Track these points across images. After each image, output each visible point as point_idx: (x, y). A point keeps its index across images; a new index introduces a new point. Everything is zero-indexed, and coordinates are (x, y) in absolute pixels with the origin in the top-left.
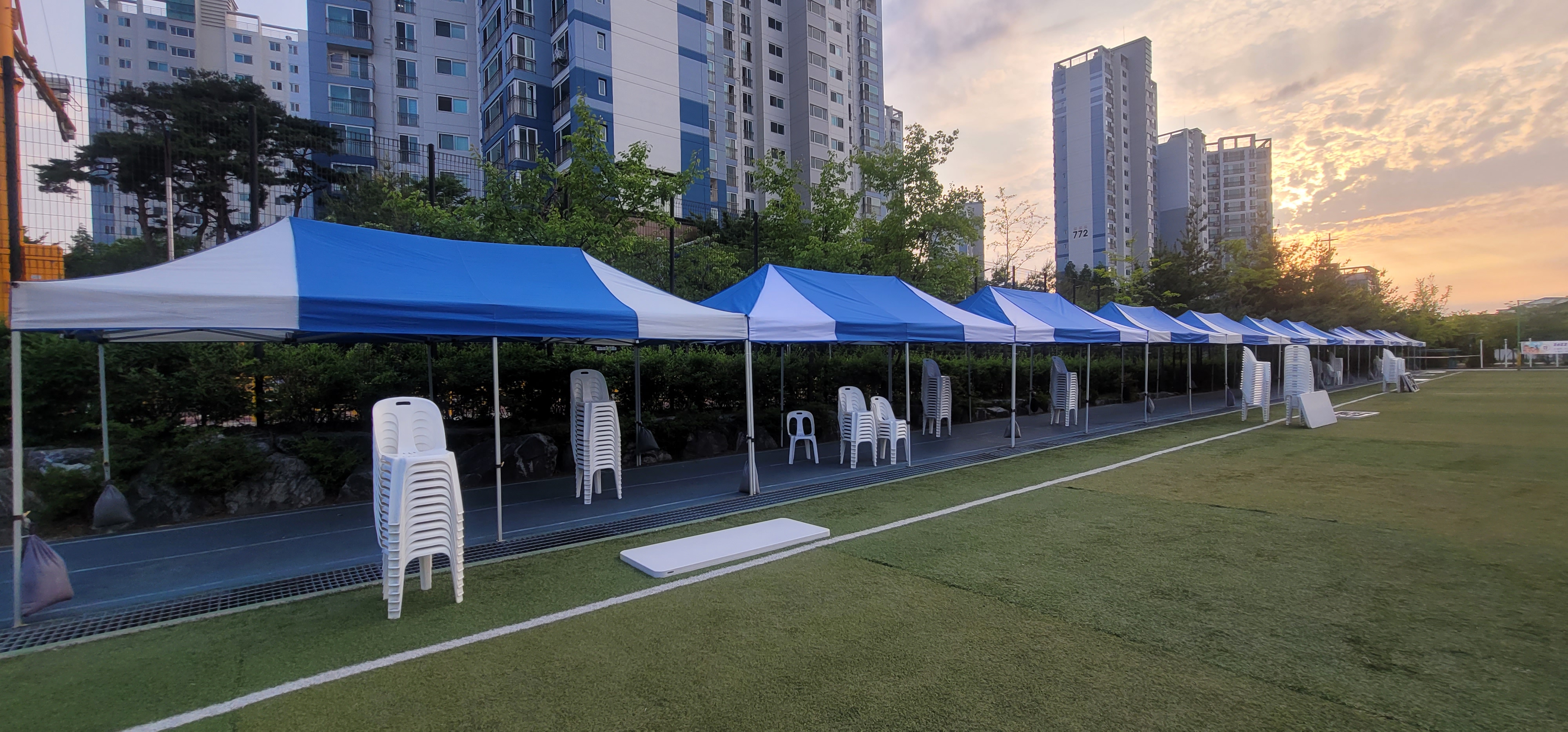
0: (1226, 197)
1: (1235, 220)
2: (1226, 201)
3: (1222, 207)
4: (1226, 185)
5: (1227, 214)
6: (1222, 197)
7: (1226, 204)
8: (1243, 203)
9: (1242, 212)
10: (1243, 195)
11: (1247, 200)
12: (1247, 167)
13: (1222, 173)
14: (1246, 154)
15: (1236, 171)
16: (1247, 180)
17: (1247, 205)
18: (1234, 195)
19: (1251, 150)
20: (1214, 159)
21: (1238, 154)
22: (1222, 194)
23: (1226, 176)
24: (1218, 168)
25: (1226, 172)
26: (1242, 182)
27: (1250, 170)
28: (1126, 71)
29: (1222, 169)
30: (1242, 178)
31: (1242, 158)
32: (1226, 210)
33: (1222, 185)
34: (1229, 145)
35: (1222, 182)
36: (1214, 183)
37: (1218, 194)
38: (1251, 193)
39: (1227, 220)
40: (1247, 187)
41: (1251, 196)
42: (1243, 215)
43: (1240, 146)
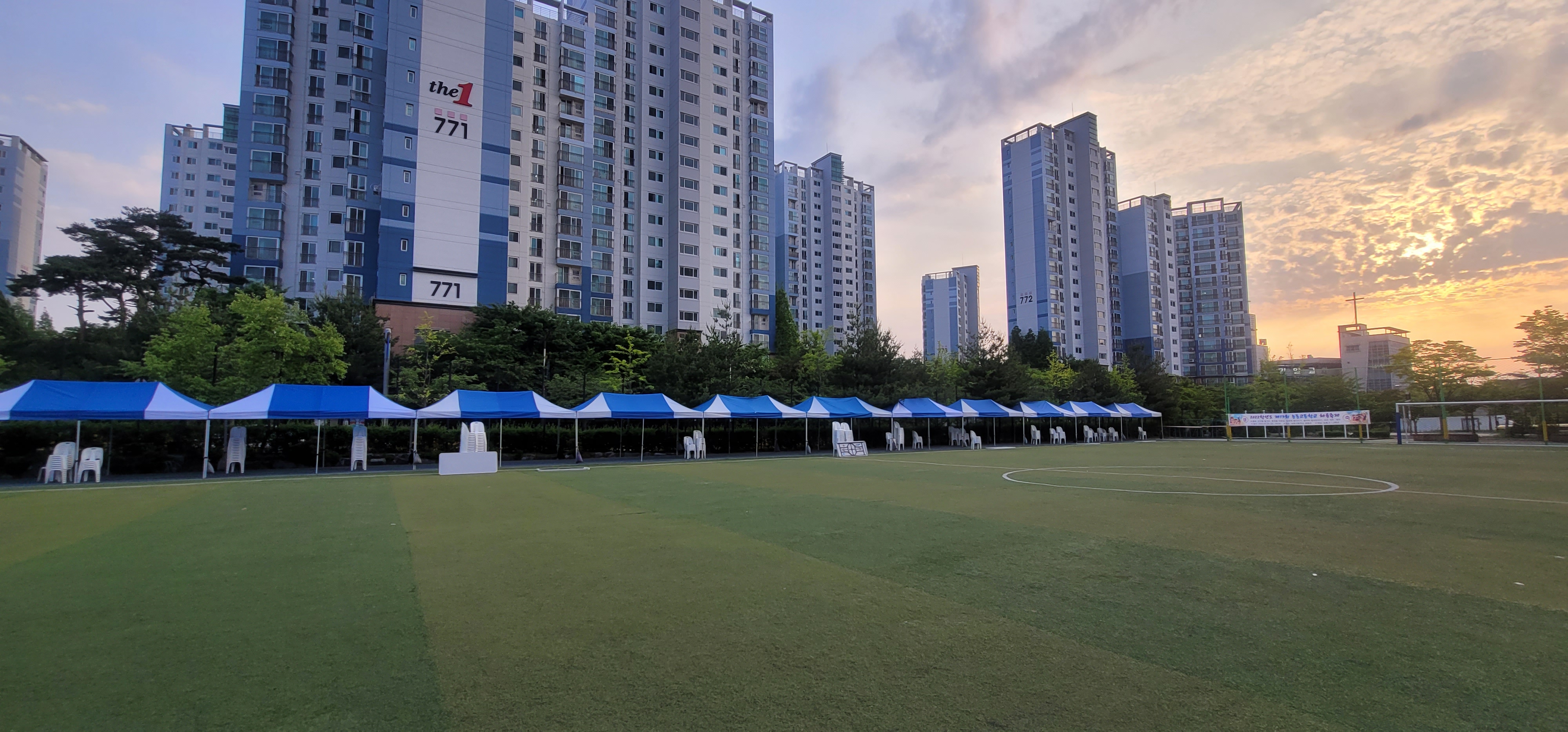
0: (1196, 260)
1: (1206, 284)
2: (1197, 264)
3: (1193, 270)
4: (1196, 248)
5: (1198, 277)
6: (1192, 261)
7: (1197, 268)
8: (1214, 266)
9: (1214, 275)
10: (1213, 258)
11: (1218, 263)
12: (1216, 230)
13: (1191, 237)
14: (1215, 218)
15: (1205, 234)
16: (1217, 243)
17: (1218, 268)
18: (1204, 259)
19: (1220, 214)
20: (1182, 223)
21: (1207, 218)
22: (1192, 257)
23: (1195, 240)
24: (1187, 231)
25: (1195, 236)
26: (1212, 246)
27: (1220, 233)
28: (1071, 144)
29: (1191, 232)
30: (1212, 241)
31: (1211, 221)
32: (1197, 272)
33: (1191, 249)
34: (1197, 209)
35: (1191, 245)
36: (1185, 247)
37: (1188, 257)
38: (1221, 256)
39: (1198, 283)
40: (1217, 250)
41: (1221, 259)
42: (1214, 278)
43: (1208, 210)
